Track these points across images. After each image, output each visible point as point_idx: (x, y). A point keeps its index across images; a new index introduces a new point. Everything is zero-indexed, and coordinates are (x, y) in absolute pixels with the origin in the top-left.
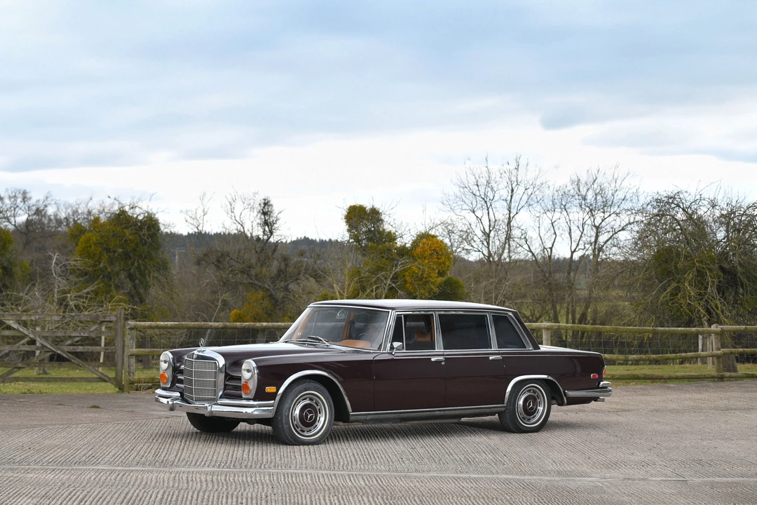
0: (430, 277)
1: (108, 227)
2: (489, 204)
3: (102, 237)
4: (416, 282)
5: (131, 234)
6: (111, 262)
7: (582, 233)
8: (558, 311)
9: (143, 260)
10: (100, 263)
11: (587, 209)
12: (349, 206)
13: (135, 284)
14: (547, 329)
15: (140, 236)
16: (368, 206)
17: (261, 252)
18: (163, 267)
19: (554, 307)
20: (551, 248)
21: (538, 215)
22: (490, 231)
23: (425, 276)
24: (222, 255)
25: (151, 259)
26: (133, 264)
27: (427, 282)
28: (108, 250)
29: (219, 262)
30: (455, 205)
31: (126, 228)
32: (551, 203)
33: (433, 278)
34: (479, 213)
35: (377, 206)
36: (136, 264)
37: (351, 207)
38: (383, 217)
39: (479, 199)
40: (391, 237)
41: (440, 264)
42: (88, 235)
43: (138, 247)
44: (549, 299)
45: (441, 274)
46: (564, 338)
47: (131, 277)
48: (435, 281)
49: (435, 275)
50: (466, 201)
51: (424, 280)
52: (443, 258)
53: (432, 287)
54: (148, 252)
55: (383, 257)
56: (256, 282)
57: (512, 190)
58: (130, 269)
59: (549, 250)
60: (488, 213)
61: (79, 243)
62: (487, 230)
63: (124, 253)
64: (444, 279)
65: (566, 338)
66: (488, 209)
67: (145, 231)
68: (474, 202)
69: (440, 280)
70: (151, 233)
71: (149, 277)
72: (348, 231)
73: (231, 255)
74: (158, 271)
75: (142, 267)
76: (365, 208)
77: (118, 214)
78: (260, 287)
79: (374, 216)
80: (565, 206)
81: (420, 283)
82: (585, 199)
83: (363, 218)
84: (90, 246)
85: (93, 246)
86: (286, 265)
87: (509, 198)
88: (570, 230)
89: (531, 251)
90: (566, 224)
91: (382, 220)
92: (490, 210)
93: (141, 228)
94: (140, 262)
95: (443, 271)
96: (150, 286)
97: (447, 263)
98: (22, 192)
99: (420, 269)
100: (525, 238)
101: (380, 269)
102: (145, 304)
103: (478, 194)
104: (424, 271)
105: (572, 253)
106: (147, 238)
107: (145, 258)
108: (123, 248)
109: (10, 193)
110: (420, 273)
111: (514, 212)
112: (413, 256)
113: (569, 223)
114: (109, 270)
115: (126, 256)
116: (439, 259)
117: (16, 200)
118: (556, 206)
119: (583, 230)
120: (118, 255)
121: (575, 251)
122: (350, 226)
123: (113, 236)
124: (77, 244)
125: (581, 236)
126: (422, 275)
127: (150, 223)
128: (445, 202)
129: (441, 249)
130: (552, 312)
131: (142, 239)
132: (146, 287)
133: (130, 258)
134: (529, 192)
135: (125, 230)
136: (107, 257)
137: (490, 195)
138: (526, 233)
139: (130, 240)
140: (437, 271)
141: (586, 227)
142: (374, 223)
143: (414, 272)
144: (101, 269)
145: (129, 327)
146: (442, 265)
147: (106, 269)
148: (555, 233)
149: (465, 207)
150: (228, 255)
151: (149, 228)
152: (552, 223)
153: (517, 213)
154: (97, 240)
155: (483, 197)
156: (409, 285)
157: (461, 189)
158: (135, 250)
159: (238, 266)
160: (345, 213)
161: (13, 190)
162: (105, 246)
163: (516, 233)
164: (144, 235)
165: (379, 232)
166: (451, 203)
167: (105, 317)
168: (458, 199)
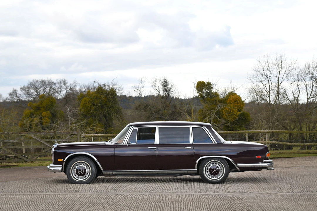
0: (234, 112)
1: (94, 95)
2: (269, 78)
3: (91, 99)
4: (228, 115)
5: (104, 97)
6: (96, 110)
7: (312, 90)
8: (302, 126)
9: (110, 109)
10: (91, 110)
11: (314, 80)
12: (197, 82)
13: (107, 119)
14: (268, 133)
15: (108, 98)
16: (206, 81)
17: (164, 103)
18: (119, 111)
19: (300, 124)
20: (298, 97)
21: (291, 83)
22: (270, 91)
23: (232, 111)
24: (147, 105)
25: (113, 108)
26: (105, 110)
27: (232, 114)
28: (94, 105)
29: (145, 108)
30: (253, 79)
31: (102, 95)
32: (297, 77)
33: (235, 113)
34: (264, 83)
35: (210, 81)
36: (106, 110)
37: (199, 82)
38: (213, 86)
39: (264, 76)
40: (216, 95)
41: (239, 106)
42: (85, 98)
43: (107, 103)
44: (297, 121)
45: (239, 110)
46: (305, 138)
47: (105, 116)
48: (237, 114)
49: (236, 111)
50: (258, 77)
51: (231, 113)
52: (240, 103)
53: (235, 116)
54: (111, 105)
55: (213, 104)
56: (162, 117)
57: (279, 72)
58: (104, 113)
59: (297, 98)
60: (269, 83)
61: (82, 102)
62: (269, 91)
63: (101, 105)
64: (240, 113)
65: (306, 138)
66: (269, 81)
67: (110, 96)
68: (262, 78)
69: (238, 113)
70: (112, 97)
71: (113, 116)
72: (198, 93)
73: (151, 105)
74: (116, 113)
75: (109, 112)
76: (205, 82)
77: (98, 89)
78: (164, 119)
79: (209, 86)
80: (304, 78)
81: (229, 115)
82: (312, 75)
83: (204, 87)
84: (86, 103)
85: (87, 103)
86: (175, 109)
87: (278, 76)
88: (307, 89)
89: (288, 99)
90: (305, 86)
91: (212, 87)
92: (270, 81)
93: (108, 95)
94: (108, 109)
95: (240, 109)
96: (113, 120)
97: (242, 106)
98: (63, 80)
99: (229, 108)
100: (286, 93)
101: (211, 109)
102: (112, 128)
103: (264, 74)
104: (231, 109)
105: (308, 99)
106: (111, 99)
107: (110, 107)
108: (101, 104)
109: (58, 81)
110: (229, 110)
111: (280, 81)
112: (227, 103)
113: (306, 86)
114: (95, 113)
115: (102, 107)
116: (238, 104)
117: (61, 84)
118: (299, 78)
119: (313, 89)
120: (98, 107)
121: (309, 98)
122: (198, 90)
123: (96, 98)
124: (81, 102)
125: (312, 92)
126: (230, 111)
127: (113, 92)
128: (249, 78)
129: (239, 100)
130: (299, 126)
131: (109, 99)
132: (112, 120)
133: (104, 108)
134: (287, 72)
135: (101, 96)
136: (93, 108)
137: (269, 74)
138: (286, 91)
139: (103, 100)
140: (237, 109)
141: (314, 87)
142: (209, 89)
143: (227, 110)
144: (91, 113)
145: (83, 137)
146: (240, 106)
147: (94, 113)
148: (299, 91)
149: (258, 80)
150: (149, 105)
151: (111, 95)
152: (298, 86)
153: (282, 82)
154: (89, 100)
155: (266, 75)
156: (225, 116)
157: (256, 72)
158: (106, 104)
159: (154, 110)
160: (196, 85)
161: (59, 80)
162: (92, 103)
163: (281, 91)
164: (109, 98)
165: (211, 93)
166: (251, 78)
167: (72, 133)
168: (254, 77)
